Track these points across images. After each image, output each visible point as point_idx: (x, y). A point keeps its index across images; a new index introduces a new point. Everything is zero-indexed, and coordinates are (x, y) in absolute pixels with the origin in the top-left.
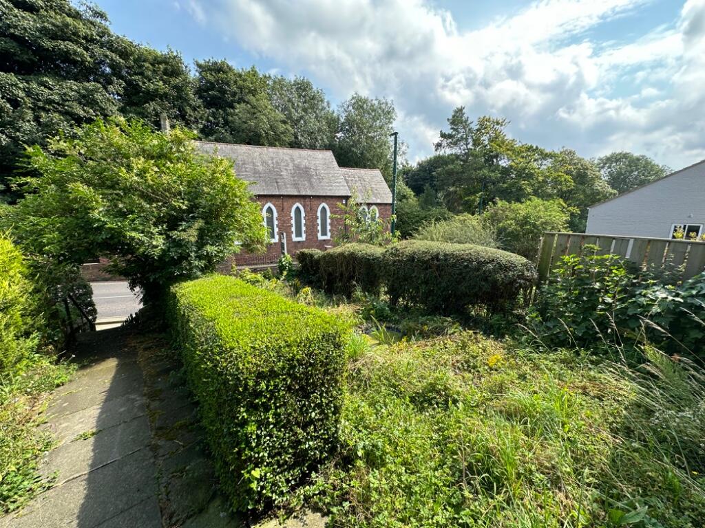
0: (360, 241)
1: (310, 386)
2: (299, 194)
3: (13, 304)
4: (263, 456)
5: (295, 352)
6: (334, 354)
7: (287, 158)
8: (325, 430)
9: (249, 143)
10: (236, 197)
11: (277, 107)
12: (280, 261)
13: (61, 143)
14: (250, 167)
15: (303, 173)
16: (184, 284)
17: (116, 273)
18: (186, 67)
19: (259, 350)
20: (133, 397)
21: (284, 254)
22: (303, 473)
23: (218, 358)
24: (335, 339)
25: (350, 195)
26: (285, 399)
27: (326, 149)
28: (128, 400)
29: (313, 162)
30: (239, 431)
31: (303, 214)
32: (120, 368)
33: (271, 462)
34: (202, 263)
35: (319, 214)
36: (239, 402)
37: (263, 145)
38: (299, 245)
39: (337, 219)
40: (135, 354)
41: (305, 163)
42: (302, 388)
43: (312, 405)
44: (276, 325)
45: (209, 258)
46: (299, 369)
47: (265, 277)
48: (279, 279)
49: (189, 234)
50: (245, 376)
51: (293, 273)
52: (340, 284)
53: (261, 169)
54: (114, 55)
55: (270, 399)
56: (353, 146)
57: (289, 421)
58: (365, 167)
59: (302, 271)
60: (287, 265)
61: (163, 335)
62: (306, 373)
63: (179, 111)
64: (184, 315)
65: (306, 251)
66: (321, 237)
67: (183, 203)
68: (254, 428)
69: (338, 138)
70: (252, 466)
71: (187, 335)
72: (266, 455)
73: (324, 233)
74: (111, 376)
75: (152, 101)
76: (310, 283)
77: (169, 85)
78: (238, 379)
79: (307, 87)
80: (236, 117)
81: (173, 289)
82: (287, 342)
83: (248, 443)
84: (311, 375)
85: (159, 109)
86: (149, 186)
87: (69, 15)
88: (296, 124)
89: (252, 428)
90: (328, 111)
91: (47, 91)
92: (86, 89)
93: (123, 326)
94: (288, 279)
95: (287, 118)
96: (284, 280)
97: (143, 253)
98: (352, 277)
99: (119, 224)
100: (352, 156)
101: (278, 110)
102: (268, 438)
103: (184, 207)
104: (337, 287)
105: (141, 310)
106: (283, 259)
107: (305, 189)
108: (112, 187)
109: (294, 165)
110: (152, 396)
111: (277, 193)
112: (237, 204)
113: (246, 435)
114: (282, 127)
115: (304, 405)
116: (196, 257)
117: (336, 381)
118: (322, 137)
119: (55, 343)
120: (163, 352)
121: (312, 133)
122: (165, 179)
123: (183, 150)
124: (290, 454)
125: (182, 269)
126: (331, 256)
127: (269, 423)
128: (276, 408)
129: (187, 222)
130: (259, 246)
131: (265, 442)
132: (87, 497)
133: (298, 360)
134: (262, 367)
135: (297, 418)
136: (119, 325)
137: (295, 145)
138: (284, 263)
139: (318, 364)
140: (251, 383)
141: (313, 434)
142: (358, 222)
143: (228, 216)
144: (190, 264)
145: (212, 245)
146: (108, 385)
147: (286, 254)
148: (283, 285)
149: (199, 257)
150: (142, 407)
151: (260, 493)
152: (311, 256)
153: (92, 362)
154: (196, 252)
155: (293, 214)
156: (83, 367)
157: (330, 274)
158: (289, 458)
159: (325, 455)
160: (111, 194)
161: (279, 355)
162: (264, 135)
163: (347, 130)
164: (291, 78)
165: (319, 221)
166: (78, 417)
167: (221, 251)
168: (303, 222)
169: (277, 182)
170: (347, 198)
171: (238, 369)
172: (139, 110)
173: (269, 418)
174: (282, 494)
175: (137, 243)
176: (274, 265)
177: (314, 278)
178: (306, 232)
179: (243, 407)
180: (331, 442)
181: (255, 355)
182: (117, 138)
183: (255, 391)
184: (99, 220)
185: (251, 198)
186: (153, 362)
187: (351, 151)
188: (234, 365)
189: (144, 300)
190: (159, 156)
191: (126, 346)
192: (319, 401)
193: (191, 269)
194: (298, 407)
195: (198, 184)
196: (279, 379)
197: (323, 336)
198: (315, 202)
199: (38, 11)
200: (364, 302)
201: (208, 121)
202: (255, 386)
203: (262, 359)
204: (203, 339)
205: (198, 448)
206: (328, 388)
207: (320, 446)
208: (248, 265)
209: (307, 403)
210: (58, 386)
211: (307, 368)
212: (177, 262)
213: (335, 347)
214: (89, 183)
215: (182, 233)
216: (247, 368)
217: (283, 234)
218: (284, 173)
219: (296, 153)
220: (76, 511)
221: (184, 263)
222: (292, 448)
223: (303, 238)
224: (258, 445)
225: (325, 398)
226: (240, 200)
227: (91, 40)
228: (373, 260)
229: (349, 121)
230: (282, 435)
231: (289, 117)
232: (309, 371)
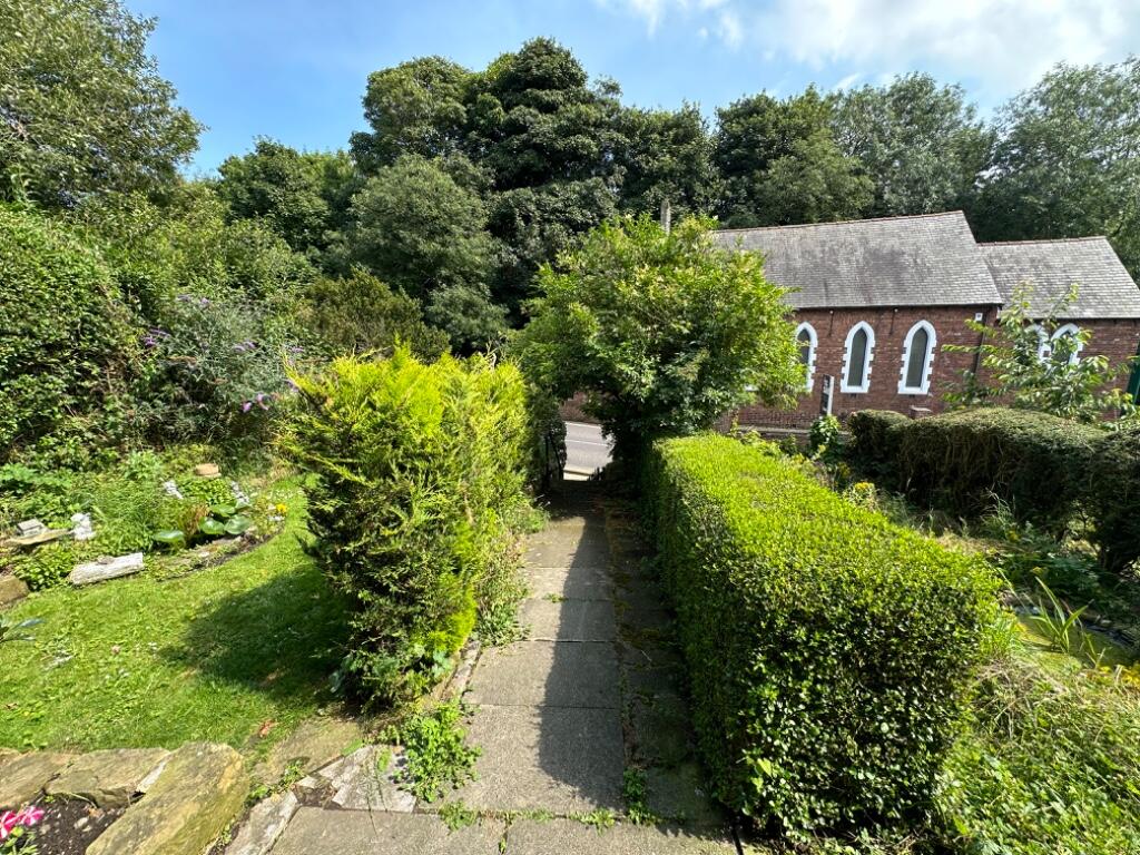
0: (1021, 405)
1: (887, 672)
2: (869, 305)
3: (515, 435)
4: (780, 747)
5: (870, 601)
6: (956, 634)
7: (853, 239)
8: (903, 768)
9: (783, 223)
10: (762, 314)
11: (846, 148)
12: (816, 426)
13: (567, 257)
14: (779, 263)
15: (888, 263)
16: (671, 441)
17: (592, 414)
18: (704, 123)
19: (799, 572)
20: (599, 572)
21: (824, 414)
22: (845, 818)
23: (730, 562)
24: (962, 603)
25: (998, 300)
26: (834, 673)
27: (948, 210)
28: (595, 574)
29: (911, 241)
30: (750, 688)
31: (871, 343)
32: (589, 532)
33: (788, 763)
34: (699, 414)
35: (908, 343)
36: (756, 642)
37: (809, 221)
38: (853, 401)
39: (951, 355)
40: (603, 520)
41: (893, 243)
42: (870, 668)
43: (887, 709)
44: (829, 540)
45: (708, 406)
46: (871, 632)
47: (782, 449)
48: (810, 457)
49: (688, 371)
50: (772, 607)
51: (839, 451)
52: (948, 491)
53: (798, 265)
54: (620, 135)
55: (807, 661)
56: (1026, 191)
57: (833, 715)
58: (1055, 235)
59: (856, 449)
60: (829, 434)
61: (633, 504)
62: (885, 646)
63: (686, 192)
64: (674, 484)
65: (872, 412)
66: (903, 388)
67: (685, 325)
68: (774, 695)
69: (982, 181)
70: (760, 751)
71: (677, 514)
72: (785, 747)
73: (915, 380)
74: (578, 537)
75: (653, 185)
76: (871, 475)
77: (677, 157)
78: (760, 606)
79: (921, 90)
80: (769, 183)
81: (657, 445)
82: (855, 576)
83: (760, 714)
84: (895, 654)
85: (660, 194)
86: (649, 302)
87: (583, 102)
88: (882, 171)
89: (770, 693)
90: (967, 127)
91: (554, 199)
92: (587, 188)
93: (589, 480)
94: (827, 458)
95: (865, 164)
96: (817, 460)
97: (629, 393)
98: (986, 482)
99: (611, 353)
100: (1020, 215)
101: (848, 152)
102: (792, 722)
103: (686, 331)
104: (938, 495)
105: (608, 465)
106: (822, 424)
107: (884, 295)
108: (606, 306)
109: (867, 251)
110: (620, 579)
111: (824, 304)
112: (763, 325)
113: (759, 697)
114: (851, 183)
115: (869, 701)
116: (691, 404)
117: (949, 689)
118: (942, 186)
119: (534, 484)
120: (632, 527)
121: (916, 182)
122: (670, 291)
123: (696, 247)
124: (825, 770)
125: (670, 419)
126: (934, 431)
127: (798, 701)
128: (816, 681)
129: (686, 352)
130: (784, 396)
131: (786, 727)
132: (553, 668)
133: (872, 615)
134: (804, 604)
135: (850, 716)
136: (585, 478)
137: (878, 210)
138: (822, 430)
139: (914, 638)
140: (780, 622)
141: (878, 762)
142: (1021, 362)
143: (744, 345)
144: (682, 413)
145: (715, 388)
146: (575, 548)
147: (829, 414)
148: (815, 469)
149: (696, 405)
150: (607, 588)
151: (764, 801)
152: (883, 424)
153: (561, 515)
154: (692, 397)
155: (849, 343)
156: (554, 518)
157: (923, 466)
158: (822, 776)
159: (894, 814)
160: (605, 315)
161: (836, 596)
162: (813, 204)
163: (1014, 158)
164: (886, 82)
165: (906, 358)
166: (549, 573)
167: (728, 399)
168: (869, 357)
169: (826, 285)
170: (989, 309)
171: (762, 591)
172: (637, 200)
173: (800, 691)
174: (798, 825)
175: (624, 380)
176: (805, 431)
177: (881, 468)
178: (871, 377)
179: (763, 653)
180: (914, 799)
181: (792, 579)
182: (621, 242)
183: (784, 637)
184: (592, 348)
185: (787, 317)
186: (621, 536)
187: (1018, 203)
188: (755, 581)
189: (615, 453)
190: (665, 260)
191: (593, 507)
192: (900, 708)
193: (682, 421)
194: (856, 699)
195: (708, 297)
196: (830, 634)
197: (935, 589)
198: (904, 319)
199: (556, 109)
200: (1012, 541)
201: (724, 197)
202: (787, 629)
203: (804, 590)
204: (703, 528)
205: (671, 677)
206: (926, 693)
207: (888, 792)
208: (758, 425)
209: (875, 700)
210: (534, 531)
211: (888, 637)
212: (665, 409)
213: (959, 620)
214: (585, 302)
215: (679, 369)
216: (777, 595)
217: (828, 379)
218: (843, 268)
219: (875, 226)
220: (545, 678)
221: (674, 412)
222: (832, 763)
223: (865, 388)
224: (775, 724)
225: (917, 710)
226: (769, 318)
227: (599, 125)
228: (1060, 452)
229: (1024, 138)
230: (818, 732)
231: (870, 161)
232: (892, 644)
